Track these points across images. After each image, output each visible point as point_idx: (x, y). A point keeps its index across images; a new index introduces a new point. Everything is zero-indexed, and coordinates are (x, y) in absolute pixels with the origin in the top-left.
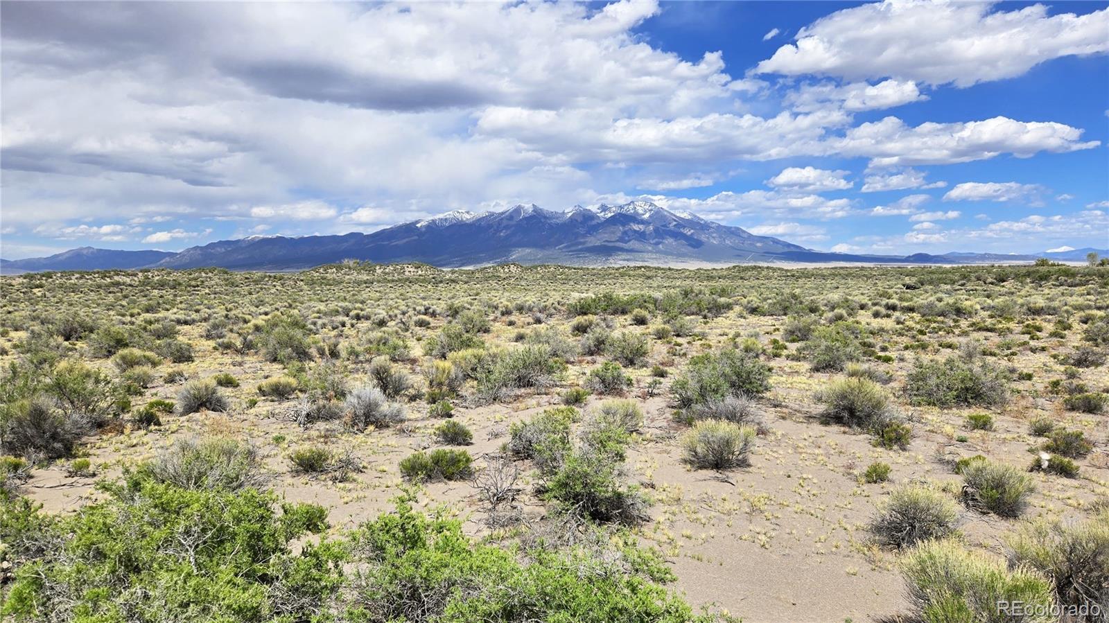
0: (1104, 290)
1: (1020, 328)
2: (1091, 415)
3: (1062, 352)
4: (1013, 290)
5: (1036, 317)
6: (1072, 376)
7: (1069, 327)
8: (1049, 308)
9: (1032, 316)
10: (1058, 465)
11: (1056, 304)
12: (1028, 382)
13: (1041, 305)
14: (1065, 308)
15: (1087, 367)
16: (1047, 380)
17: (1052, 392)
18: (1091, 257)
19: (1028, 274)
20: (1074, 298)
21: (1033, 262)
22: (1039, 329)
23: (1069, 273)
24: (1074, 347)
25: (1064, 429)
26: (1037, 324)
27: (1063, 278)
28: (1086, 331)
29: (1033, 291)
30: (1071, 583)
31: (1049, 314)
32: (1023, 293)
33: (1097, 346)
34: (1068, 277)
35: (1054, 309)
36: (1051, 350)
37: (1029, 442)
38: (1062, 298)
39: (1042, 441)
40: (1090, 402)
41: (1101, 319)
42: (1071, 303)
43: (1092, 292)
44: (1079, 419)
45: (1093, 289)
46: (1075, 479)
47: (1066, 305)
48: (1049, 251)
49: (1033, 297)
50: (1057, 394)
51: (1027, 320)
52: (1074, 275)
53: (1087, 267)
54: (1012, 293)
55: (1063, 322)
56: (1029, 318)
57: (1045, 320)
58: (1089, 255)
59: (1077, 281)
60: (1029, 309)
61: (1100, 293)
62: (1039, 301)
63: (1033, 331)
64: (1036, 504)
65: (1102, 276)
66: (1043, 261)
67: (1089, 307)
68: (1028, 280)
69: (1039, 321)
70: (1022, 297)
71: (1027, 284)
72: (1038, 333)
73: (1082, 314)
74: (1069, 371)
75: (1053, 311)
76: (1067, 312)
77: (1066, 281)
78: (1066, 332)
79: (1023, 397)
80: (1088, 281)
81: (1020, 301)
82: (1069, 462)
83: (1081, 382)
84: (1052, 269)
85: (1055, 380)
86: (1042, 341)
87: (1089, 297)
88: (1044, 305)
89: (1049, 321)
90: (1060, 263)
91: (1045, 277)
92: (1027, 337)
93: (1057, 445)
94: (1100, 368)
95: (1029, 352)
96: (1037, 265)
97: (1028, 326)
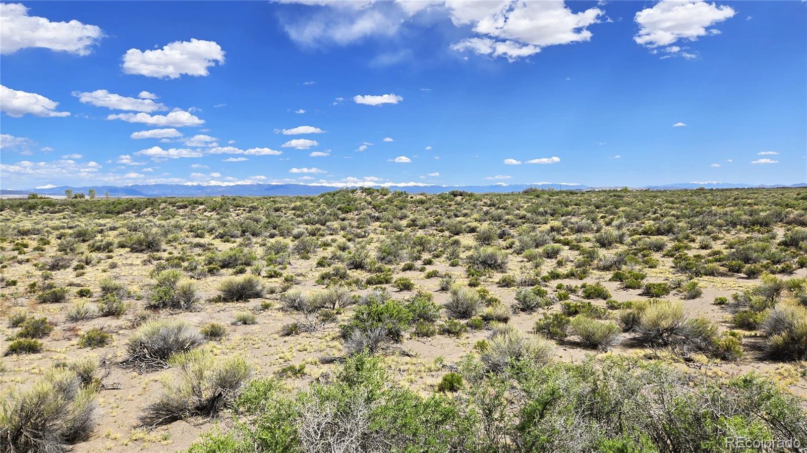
0: (74, 215)
1: (12, 246)
2: (57, 304)
3: (42, 260)
4: (9, 217)
5: (25, 237)
6: (46, 278)
7: (48, 243)
8: (34, 229)
9: (22, 236)
10: (27, 345)
11: (40, 226)
12: (14, 286)
13: (28, 228)
14: (47, 229)
15: (59, 270)
16: (28, 283)
17: (30, 292)
18: (68, 192)
19: (20, 205)
20: (54, 221)
21: (26, 196)
22: (26, 246)
23: (51, 204)
24: (50, 257)
25: (33, 318)
26: (25, 242)
27: (46, 208)
28: (59, 245)
29: (24, 218)
30: (22, 433)
31: (34, 234)
32: (17, 219)
33: (67, 254)
34: (51, 207)
35: (38, 230)
36: (33, 260)
37: (8, 333)
38: (44, 222)
39: (18, 330)
40: (56, 295)
41: (71, 235)
42: (51, 226)
43: (67, 216)
44: (47, 308)
45: (67, 214)
46: (40, 353)
47: (47, 227)
48: (38, 188)
49: (23, 222)
50: (34, 292)
51: (18, 239)
52: (54, 205)
53: (66, 200)
54: (8, 220)
55: (44, 239)
56: (19, 238)
57: (31, 239)
58: (67, 191)
59: (57, 210)
60: (19, 232)
61: (72, 217)
62: (27, 225)
63: (20, 248)
64: (7, 380)
65: (73, 205)
66: (33, 195)
67: (63, 228)
68: (21, 209)
69: (26, 240)
70: (14, 222)
71: (20, 212)
72: (25, 249)
73: (58, 232)
74: (44, 275)
75: (36, 232)
76: (47, 232)
77: (48, 209)
78: (46, 246)
79: (7, 299)
80: (64, 209)
81: (13, 225)
82: (35, 342)
83: (53, 281)
84: (39, 201)
85: (32, 282)
86: (28, 254)
87: (64, 220)
88: (30, 228)
89: (34, 239)
90: (46, 196)
91: (33, 207)
92: (16, 252)
93: (28, 331)
94: (67, 270)
95: (17, 264)
96: (29, 198)
97: (17, 244)
